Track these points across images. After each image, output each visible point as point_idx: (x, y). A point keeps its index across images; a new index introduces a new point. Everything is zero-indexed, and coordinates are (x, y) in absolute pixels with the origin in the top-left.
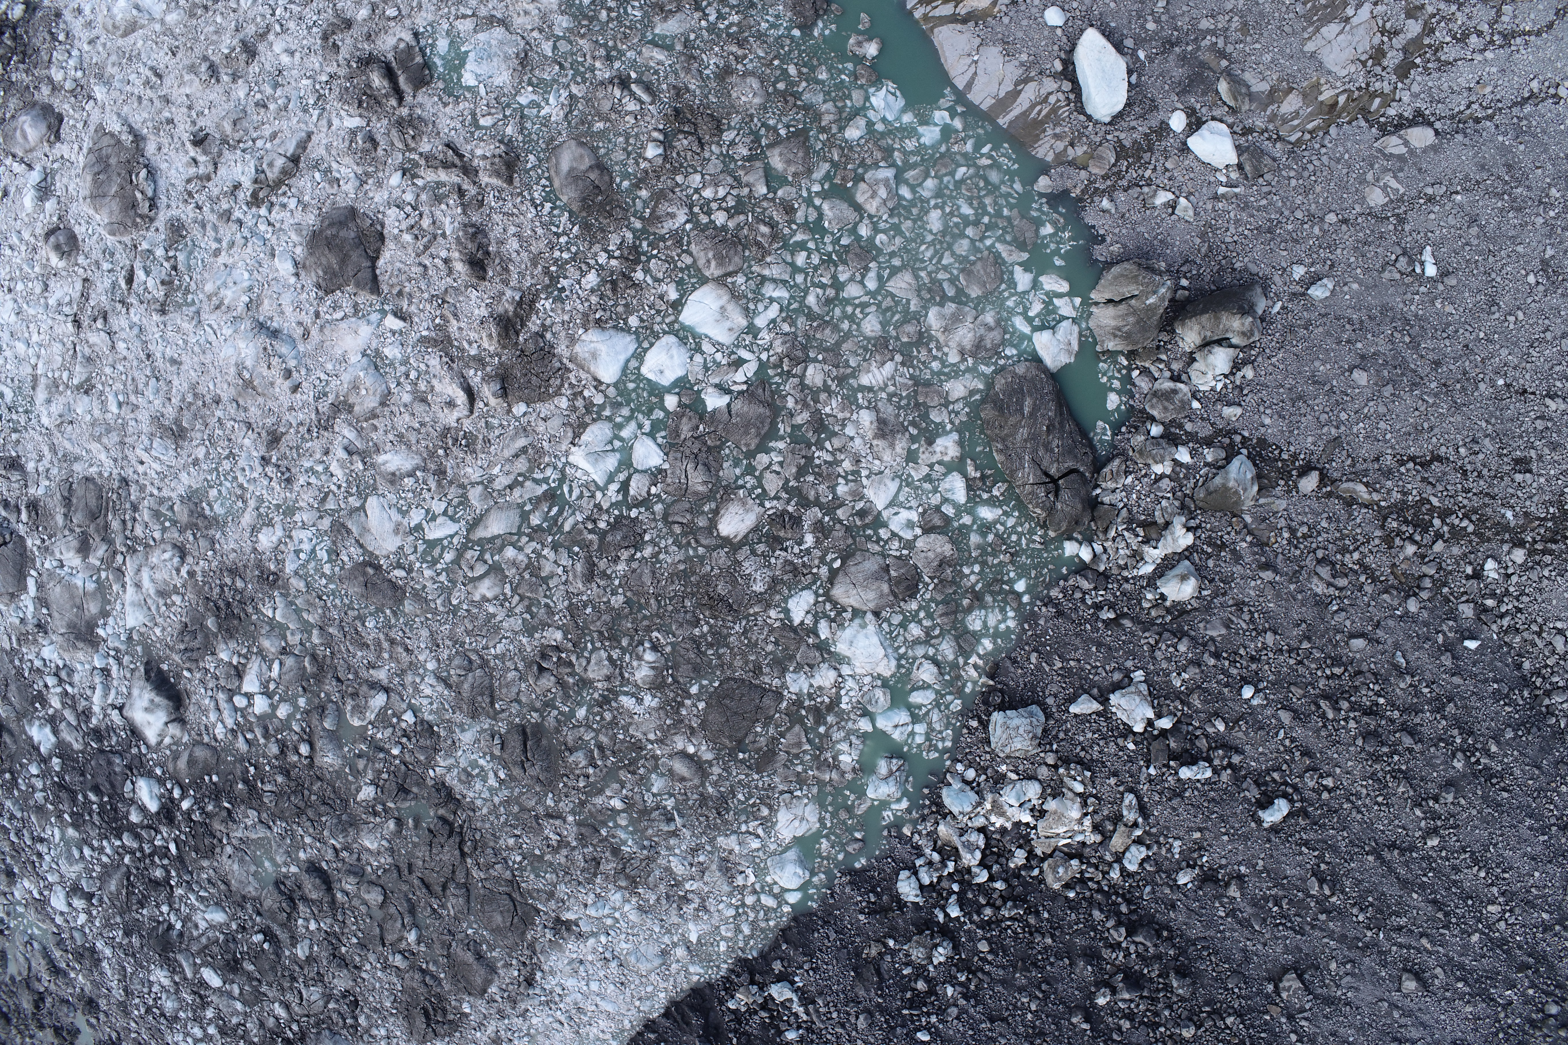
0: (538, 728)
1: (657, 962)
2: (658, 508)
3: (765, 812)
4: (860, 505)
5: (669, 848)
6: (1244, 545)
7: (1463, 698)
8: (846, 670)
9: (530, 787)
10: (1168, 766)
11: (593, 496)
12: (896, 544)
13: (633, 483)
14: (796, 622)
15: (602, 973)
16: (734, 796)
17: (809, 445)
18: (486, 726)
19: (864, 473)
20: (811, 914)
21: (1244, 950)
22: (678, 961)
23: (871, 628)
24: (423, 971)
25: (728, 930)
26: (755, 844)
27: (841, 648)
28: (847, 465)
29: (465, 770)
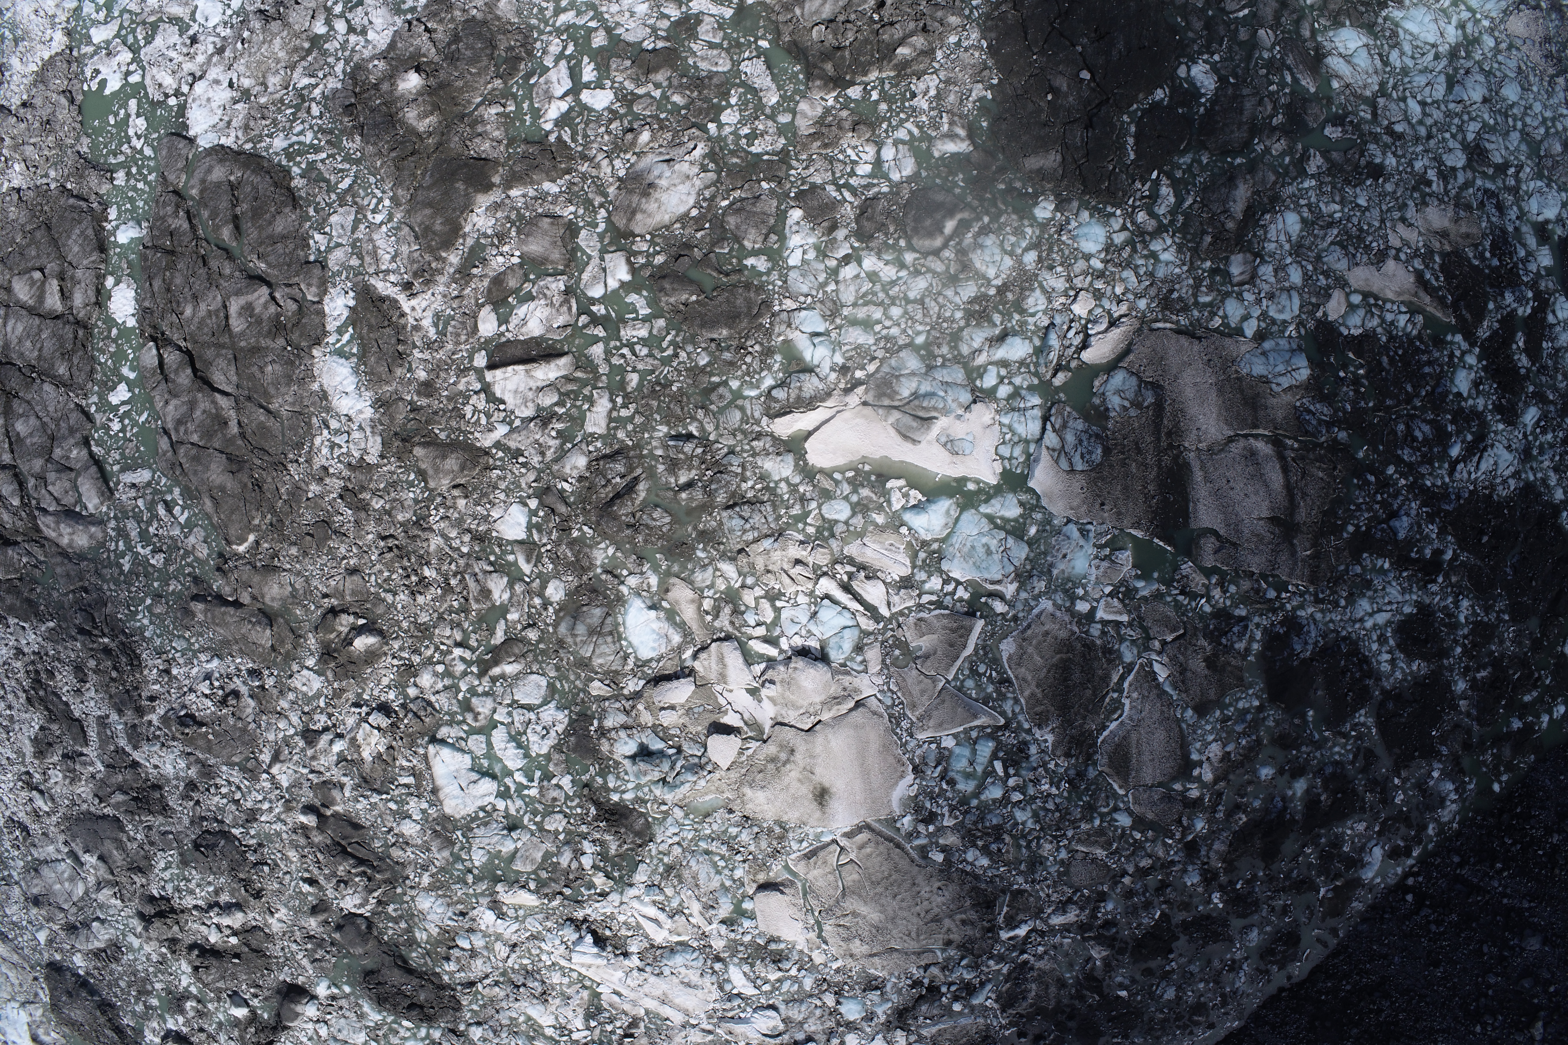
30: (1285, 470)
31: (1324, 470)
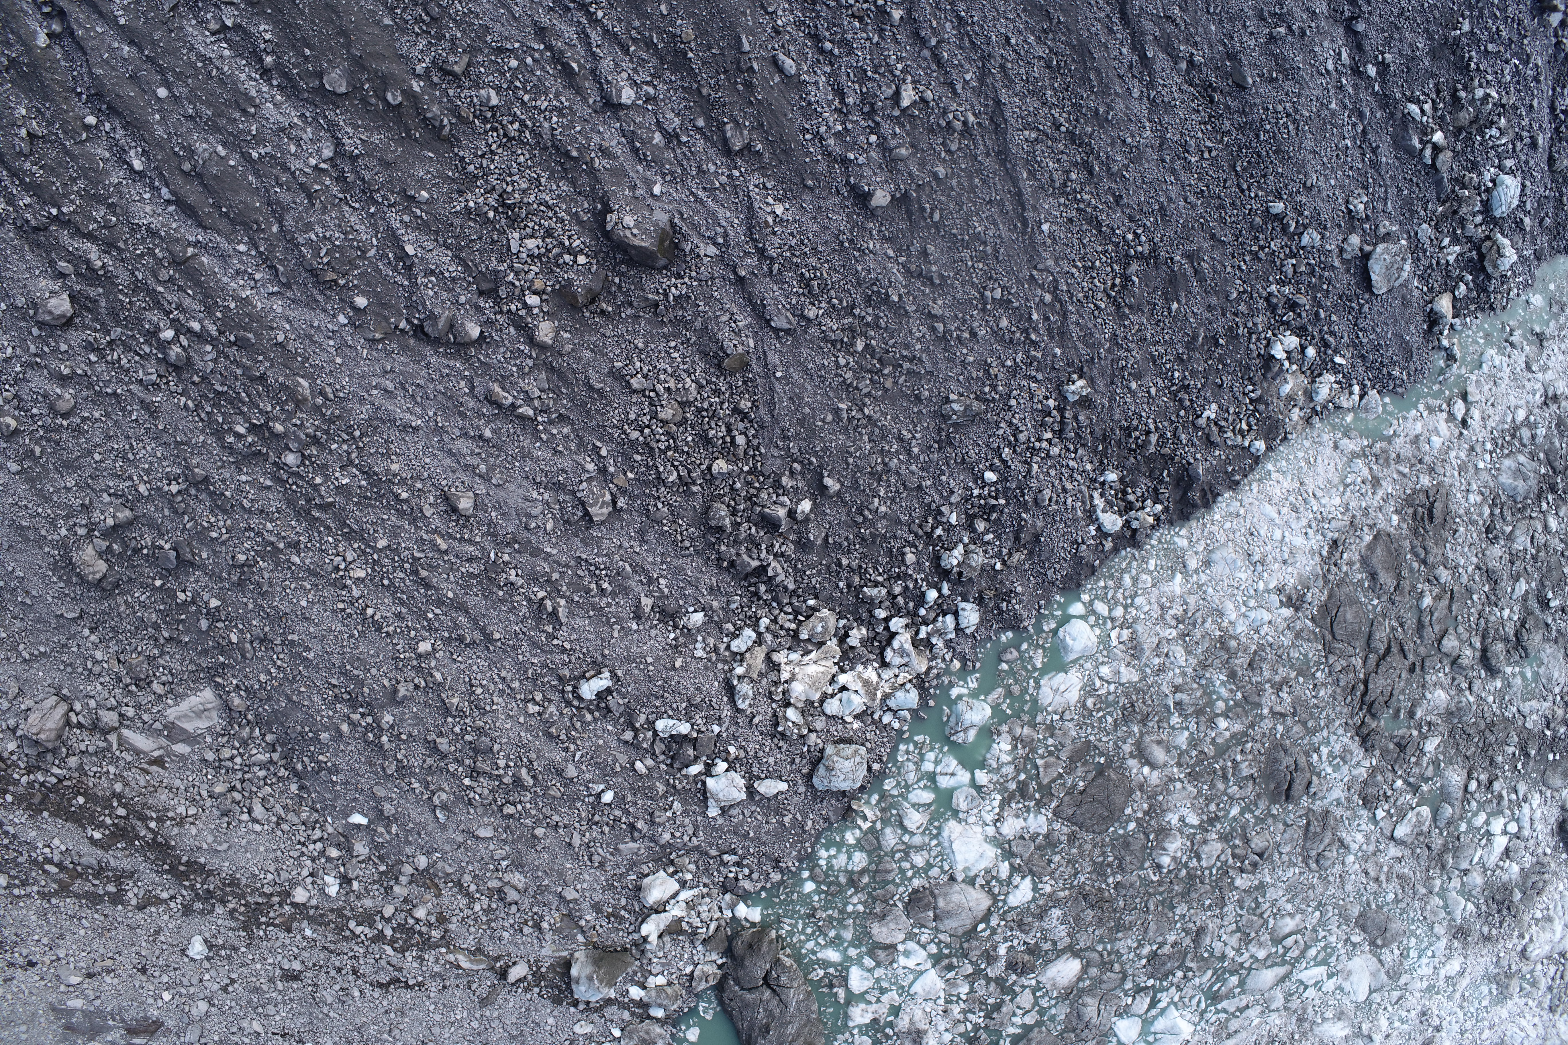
0: (1274, 800)
1: (1216, 556)
2: (1128, 985)
3: (1090, 702)
4: (951, 974)
5: (1184, 674)
6: (588, 917)
7: (375, 773)
8: (991, 831)
9: (1295, 744)
10: (699, 731)
11: (1181, 998)
12: (924, 938)
13: (1146, 1006)
14: (1028, 879)
15: (1269, 548)
16: (1115, 721)
17: (986, 1027)
18: (1318, 803)
19: (941, 1002)
20: (1063, 590)
21: (643, 541)
22: (1196, 553)
23: (960, 867)
24: (1424, 562)
25: (1145, 582)
26: (1105, 671)
27: (991, 852)
28: (956, 1010)
29: (1345, 762)
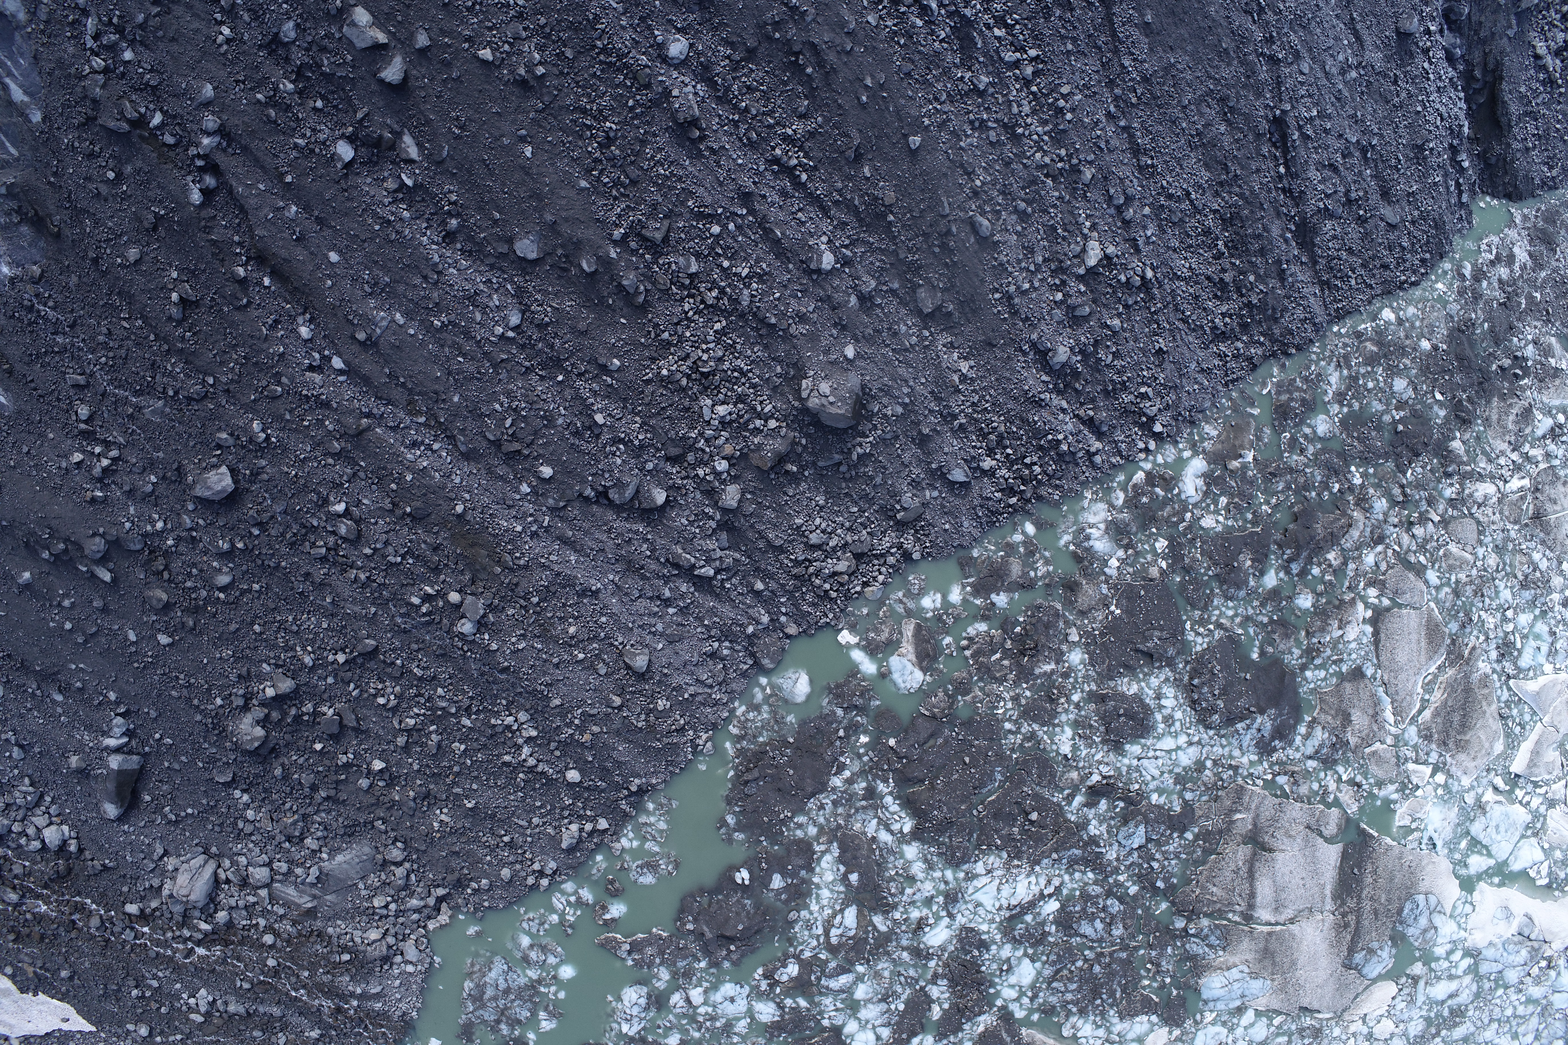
30: (1252, 895)
31: (1212, 894)
